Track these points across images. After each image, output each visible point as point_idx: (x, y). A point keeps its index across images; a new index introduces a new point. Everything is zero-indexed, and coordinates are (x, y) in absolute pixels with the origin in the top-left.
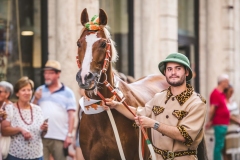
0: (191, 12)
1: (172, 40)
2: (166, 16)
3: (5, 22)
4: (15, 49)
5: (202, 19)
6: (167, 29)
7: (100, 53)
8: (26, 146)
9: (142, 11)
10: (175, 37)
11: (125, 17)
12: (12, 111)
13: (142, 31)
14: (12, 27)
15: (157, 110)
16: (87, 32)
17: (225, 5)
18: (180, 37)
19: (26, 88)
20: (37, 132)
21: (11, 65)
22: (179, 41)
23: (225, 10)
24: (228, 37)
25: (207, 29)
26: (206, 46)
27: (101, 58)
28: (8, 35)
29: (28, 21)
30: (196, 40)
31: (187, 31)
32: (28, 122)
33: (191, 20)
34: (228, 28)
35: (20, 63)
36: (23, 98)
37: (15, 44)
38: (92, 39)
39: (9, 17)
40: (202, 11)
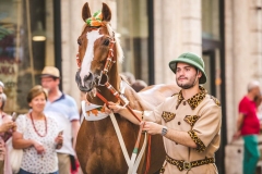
0: (216, 14)
1: (196, 44)
2: (189, 18)
3: (15, 26)
4: (27, 56)
5: (228, 21)
6: (190, 32)
7: (103, 51)
8: (40, 160)
9: (163, 14)
10: (199, 41)
11: (144, 19)
12: (24, 122)
13: (163, 35)
14: (22, 32)
15: (168, 117)
16: (89, 28)
17: (252, 5)
18: (204, 40)
19: (39, 97)
20: (52, 145)
21: (22, 73)
22: (203, 46)
23: (253, 11)
24: (257, 40)
25: (233, 32)
26: (233, 50)
27: (104, 57)
28: (18, 40)
29: (40, 25)
30: (221, 44)
31: (211, 35)
32: (42, 134)
33: (216, 22)
34: (256, 31)
35: (31, 70)
36: (36, 108)
37: (26, 49)
38: (94, 36)
39: (19, 22)
40: (228, 13)
